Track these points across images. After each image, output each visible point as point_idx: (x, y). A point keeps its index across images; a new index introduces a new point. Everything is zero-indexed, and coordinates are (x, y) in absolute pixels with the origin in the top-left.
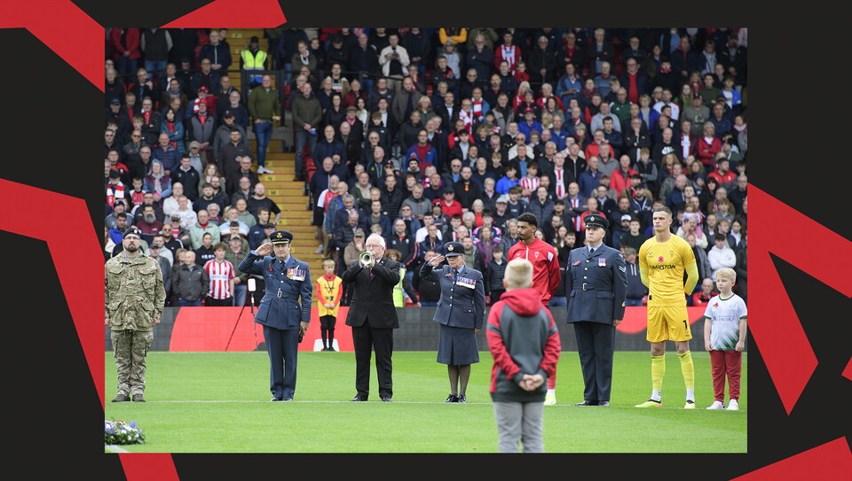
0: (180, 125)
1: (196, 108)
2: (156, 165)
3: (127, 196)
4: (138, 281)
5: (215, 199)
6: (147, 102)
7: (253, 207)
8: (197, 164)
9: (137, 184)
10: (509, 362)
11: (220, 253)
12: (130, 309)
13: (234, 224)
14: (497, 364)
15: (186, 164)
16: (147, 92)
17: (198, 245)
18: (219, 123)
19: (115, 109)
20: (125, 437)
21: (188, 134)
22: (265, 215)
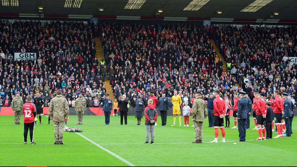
0: (89, 75)
1: (92, 72)
2: (85, 82)
3: (80, 87)
4: (81, 102)
5: (95, 88)
6: (83, 70)
7: (102, 89)
8: (92, 82)
9: (82, 85)
10: (148, 118)
11: (96, 98)
13: (99, 92)
14: (146, 118)
15: (90, 82)
16: (83, 69)
17: (92, 96)
18: (96, 74)
19: (78, 72)
20: (79, 131)
21: (91, 76)
22: (104, 91)
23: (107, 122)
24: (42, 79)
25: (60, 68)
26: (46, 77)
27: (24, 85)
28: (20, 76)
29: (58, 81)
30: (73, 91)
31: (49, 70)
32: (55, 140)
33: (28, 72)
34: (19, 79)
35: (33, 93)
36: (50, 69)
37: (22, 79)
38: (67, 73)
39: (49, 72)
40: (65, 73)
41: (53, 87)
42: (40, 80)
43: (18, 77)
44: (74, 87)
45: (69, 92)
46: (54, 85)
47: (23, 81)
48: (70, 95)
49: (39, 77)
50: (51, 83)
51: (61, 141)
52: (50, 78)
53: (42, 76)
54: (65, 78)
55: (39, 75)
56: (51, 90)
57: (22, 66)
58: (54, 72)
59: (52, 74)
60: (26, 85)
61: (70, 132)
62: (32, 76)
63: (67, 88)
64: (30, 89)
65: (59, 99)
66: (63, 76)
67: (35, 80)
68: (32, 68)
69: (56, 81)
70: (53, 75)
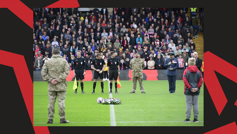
0: (174, 26)
1: (178, 22)
2: (167, 36)
3: (160, 44)
5: (181, 44)
6: (167, 21)
7: (190, 45)
8: (178, 35)
9: (163, 40)
10: (188, 85)
11: (180, 56)
12: (137, 72)
13: (185, 49)
14: (185, 85)
15: (175, 35)
16: (167, 19)
17: (176, 55)
18: (183, 25)
19: (159, 22)
20: (116, 102)
21: (176, 28)
22: (192, 47)
23: (172, 89)
24: (111, 34)
25: (135, 19)
26: (116, 31)
27: (87, 41)
28: (83, 30)
29: (133, 36)
30: (151, 48)
31: (121, 21)
32: (48, 118)
33: (94, 25)
34: (81, 34)
35: (98, 51)
36: (123, 19)
37: (85, 34)
38: (144, 24)
39: (121, 24)
40: (141, 25)
41: (126, 43)
42: (109, 35)
43: (80, 32)
44: (153, 43)
45: (145, 50)
46: (127, 41)
47: (86, 37)
48: (146, 54)
49: (108, 31)
50: (123, 38)
51: (64, 119)
52: (122, 32)
53: (111, 30)
54: (141, 31)
55: (108, 28)
56: (122, 47)
57: (86, 17)
58: (128, 24)
59: (124, 26)
60: (90, 42)
61: (104, 104)
62: (99, 29)
63: (143, 44)
64: (95, 46)
65: (56, 60)
66: (138, 29)
67: (103, 34)
68: (100, 20)
69: (129, 36)
70: (127, 27)
